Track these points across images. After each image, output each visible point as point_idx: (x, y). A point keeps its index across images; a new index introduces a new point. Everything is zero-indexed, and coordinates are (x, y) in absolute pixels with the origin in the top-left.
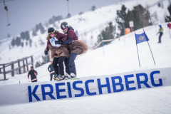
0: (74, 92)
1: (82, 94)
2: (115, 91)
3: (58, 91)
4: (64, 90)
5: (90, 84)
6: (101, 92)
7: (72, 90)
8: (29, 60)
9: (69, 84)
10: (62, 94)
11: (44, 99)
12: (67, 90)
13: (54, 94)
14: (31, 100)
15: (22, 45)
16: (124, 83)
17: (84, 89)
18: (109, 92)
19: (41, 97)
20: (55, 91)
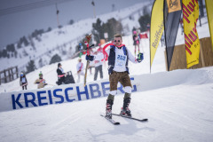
0: (55, 99)
1: (62, 101)
2: (93, 97)
3: (40, 99)
4: (45, 98)
5: (69, 92)
6: (80, 99)
7: (53, 97)
8: (14, 70)
9: (49, 92)
10: (43, 101)
11: (27, 106)
12: (48, 98)
13: (36, 102)
14: (14, 108)
15: (8, 56)
16: (101, 89)
17: (64, 96)
18: (88, 98)
19: (24, 104)
20: (37, 99)
